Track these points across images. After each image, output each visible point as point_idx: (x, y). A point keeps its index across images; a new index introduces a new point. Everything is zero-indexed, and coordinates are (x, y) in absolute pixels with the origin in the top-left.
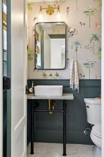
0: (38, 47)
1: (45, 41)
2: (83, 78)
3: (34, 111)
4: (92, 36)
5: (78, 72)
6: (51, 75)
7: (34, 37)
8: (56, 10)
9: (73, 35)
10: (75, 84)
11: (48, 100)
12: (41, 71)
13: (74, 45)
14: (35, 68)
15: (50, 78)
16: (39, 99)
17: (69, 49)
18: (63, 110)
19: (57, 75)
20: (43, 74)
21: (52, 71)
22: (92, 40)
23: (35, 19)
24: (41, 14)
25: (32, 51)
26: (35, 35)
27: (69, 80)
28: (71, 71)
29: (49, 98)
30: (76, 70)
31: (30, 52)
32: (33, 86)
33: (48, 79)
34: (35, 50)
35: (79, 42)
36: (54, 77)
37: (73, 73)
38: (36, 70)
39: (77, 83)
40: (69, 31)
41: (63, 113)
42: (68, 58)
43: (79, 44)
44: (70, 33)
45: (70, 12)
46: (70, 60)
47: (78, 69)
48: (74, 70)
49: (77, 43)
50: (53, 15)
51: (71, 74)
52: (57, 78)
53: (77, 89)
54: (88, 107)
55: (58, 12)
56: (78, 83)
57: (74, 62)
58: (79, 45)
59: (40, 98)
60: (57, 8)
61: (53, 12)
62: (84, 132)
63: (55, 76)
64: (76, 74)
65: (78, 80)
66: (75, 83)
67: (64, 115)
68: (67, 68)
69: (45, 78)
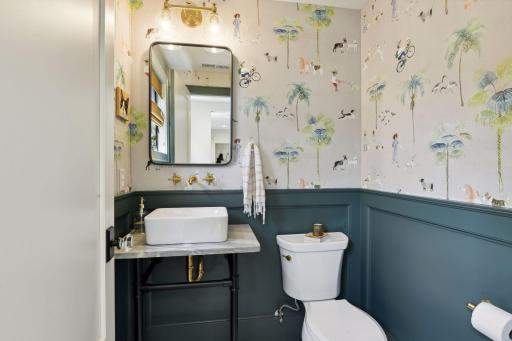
0: (160, 110)
1: (178, 99)
2: (272, 187)
3: (144, 292)
4: (294, 88)
5: (263, 173)
6: (195, 180)
7: (148, 77)
8: (206, 15)
9: (248, 82)
10: (256, 202)
11: (187, 257)
12: (167, 168)
13: (252, 108)
14: (151, 162)
15: (189, 188)
16: (158, 256)
17: (241, 116)
18: (231, 279)
19: (210, 180)
20: (171, 176)
21: (197, 170)
22: (292, 97)
23: (150, 31)
24: (166, 18)
25: (142, 116)
26: (149, 75)
27: (240, 193)
28: (246, 170)
29: (190, 252)
30: (258, 169)
31: (136, 119)
32: (142, 211)
33: (186, 189)
34: (150, 114)
35: (265, 99)
36: (202, 185)
37: (252, 175)
38: (152, 166)
39: (260, 200)
40: (240, 72)
41: (231, 288)
42: (238, 138)
43: (262, 104)
44: (243, 76)
45: (242, 25)
46: (241, 143)
47: (262, 165)
48: (252, 167)
49: (259, 103)
50: (199, 28)
51: (246, 178)
52: (211, 187)
53: (260, 215)
54: (288, 258)
55: (212, 18)
56: (263, 200)
57: (252, 147)
58: (264, 108)
59: (162, 253)
60: (210, 9)
61: (200, 20)
62: (276, 314)
63: (205, 183)
64: (259, 177)
65: (263, 193)
66: (257, 200)
67: (232, 293)
68: (235, 161)
69: (178, 188)
